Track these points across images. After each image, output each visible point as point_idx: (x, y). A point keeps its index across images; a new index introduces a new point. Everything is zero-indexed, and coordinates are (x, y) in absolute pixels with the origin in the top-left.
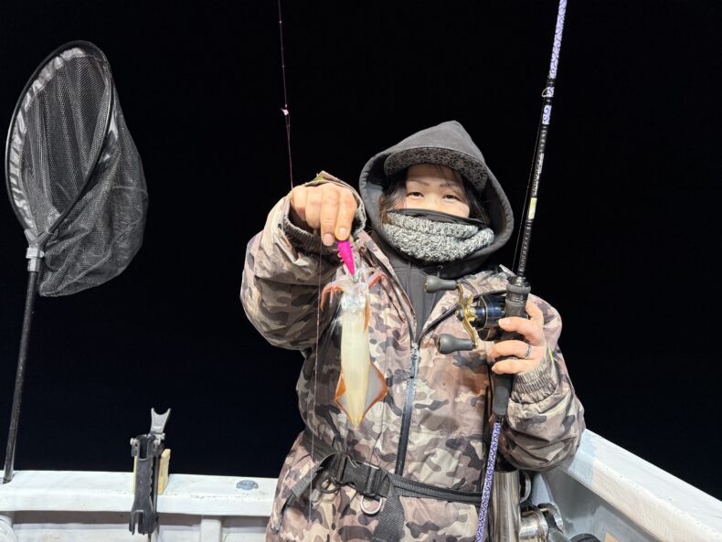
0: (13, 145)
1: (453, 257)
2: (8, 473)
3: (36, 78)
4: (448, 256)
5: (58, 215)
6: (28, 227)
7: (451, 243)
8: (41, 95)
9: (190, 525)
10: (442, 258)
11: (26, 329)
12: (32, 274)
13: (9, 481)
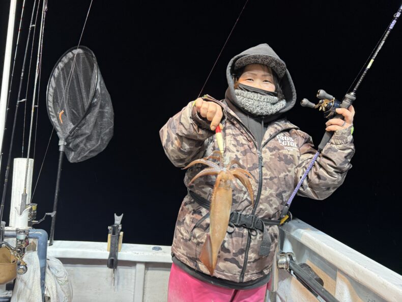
0: (49, 93)
1: (270, 113)
2: (51, 242)
3: (60, 61)
4: (268, 112)
5: (73, 126)
6: (58, 131)
7: (269, 106)
8: (62, 69)
9: (131, 266)
10: (265, 113)
11: (59, 177)
12: (61, 153)
13: (52, 245)
